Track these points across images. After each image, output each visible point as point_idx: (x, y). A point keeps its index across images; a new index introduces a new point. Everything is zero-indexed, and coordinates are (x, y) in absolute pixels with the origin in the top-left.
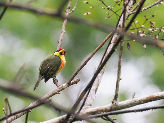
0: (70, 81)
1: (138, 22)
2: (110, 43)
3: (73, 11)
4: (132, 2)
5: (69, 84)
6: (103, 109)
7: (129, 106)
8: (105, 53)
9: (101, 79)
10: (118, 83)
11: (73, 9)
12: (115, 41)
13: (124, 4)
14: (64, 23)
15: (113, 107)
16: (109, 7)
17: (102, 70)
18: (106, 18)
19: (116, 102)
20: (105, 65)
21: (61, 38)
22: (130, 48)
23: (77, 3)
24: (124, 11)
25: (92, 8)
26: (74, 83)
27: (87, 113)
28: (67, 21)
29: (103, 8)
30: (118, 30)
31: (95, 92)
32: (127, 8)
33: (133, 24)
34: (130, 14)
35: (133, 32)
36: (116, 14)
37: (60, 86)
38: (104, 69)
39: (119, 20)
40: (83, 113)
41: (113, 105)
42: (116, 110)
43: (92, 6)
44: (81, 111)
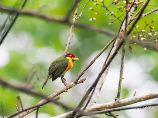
0: (77, 80)
1: (139, 27)
2: (113, 46)
3: (80, 17)
4: (133, 9)
5: (76, 83)
6: (107, 106)
7: (130, 103)
8: (109, 55)
9: (105, 78)
10: (120, 82)
11: (80, 15)
12: (118, 44)
13: (126, 11)
14: (71, 28)
15: (116, 104)
16: (112, 13)
17: (106, 70)
18: (110, 24)
19: (118, 100)
20: (108, 66)
21: (68, 41)
22: (131, 51)
23: (83, 10)
24: (127, 17)
25: (97, 14)
26: (80, 82)
27: (92, 109)
28: (74, 26)
29: (107, 14)
30: (120, 34)
31: (99, 91)
32: (129, 14)
33: (134, 29)
34: (132, 19)
35: (134, 36)
36: (119, 20)
37: (68, 85)
38: (108, 69)
39: (122, 25)
40: (88, 109)
41: (115, 102)
42: (119, 107)
43: (97, 12)
44: (87, 108)
